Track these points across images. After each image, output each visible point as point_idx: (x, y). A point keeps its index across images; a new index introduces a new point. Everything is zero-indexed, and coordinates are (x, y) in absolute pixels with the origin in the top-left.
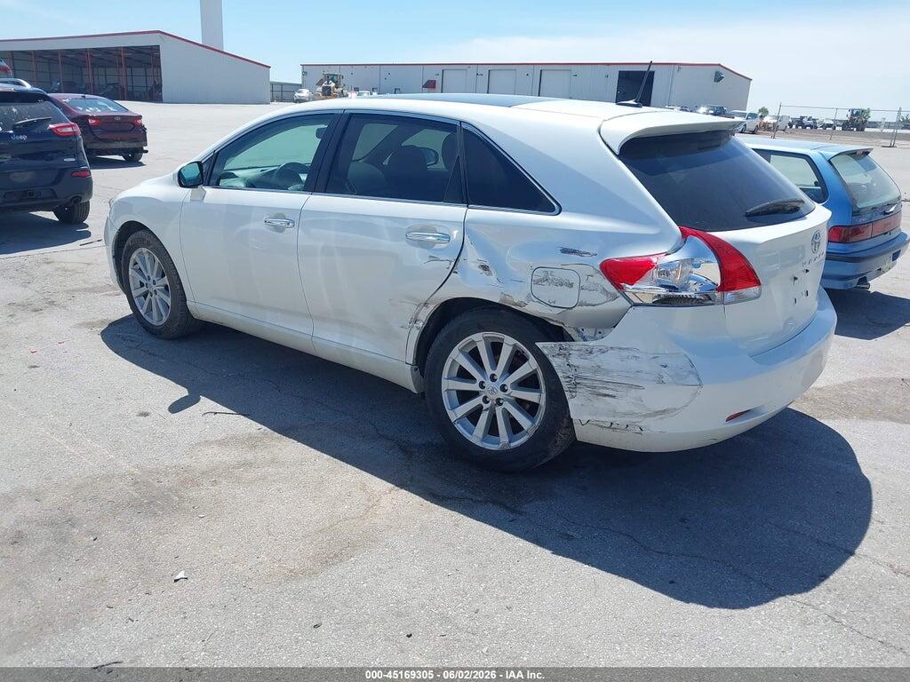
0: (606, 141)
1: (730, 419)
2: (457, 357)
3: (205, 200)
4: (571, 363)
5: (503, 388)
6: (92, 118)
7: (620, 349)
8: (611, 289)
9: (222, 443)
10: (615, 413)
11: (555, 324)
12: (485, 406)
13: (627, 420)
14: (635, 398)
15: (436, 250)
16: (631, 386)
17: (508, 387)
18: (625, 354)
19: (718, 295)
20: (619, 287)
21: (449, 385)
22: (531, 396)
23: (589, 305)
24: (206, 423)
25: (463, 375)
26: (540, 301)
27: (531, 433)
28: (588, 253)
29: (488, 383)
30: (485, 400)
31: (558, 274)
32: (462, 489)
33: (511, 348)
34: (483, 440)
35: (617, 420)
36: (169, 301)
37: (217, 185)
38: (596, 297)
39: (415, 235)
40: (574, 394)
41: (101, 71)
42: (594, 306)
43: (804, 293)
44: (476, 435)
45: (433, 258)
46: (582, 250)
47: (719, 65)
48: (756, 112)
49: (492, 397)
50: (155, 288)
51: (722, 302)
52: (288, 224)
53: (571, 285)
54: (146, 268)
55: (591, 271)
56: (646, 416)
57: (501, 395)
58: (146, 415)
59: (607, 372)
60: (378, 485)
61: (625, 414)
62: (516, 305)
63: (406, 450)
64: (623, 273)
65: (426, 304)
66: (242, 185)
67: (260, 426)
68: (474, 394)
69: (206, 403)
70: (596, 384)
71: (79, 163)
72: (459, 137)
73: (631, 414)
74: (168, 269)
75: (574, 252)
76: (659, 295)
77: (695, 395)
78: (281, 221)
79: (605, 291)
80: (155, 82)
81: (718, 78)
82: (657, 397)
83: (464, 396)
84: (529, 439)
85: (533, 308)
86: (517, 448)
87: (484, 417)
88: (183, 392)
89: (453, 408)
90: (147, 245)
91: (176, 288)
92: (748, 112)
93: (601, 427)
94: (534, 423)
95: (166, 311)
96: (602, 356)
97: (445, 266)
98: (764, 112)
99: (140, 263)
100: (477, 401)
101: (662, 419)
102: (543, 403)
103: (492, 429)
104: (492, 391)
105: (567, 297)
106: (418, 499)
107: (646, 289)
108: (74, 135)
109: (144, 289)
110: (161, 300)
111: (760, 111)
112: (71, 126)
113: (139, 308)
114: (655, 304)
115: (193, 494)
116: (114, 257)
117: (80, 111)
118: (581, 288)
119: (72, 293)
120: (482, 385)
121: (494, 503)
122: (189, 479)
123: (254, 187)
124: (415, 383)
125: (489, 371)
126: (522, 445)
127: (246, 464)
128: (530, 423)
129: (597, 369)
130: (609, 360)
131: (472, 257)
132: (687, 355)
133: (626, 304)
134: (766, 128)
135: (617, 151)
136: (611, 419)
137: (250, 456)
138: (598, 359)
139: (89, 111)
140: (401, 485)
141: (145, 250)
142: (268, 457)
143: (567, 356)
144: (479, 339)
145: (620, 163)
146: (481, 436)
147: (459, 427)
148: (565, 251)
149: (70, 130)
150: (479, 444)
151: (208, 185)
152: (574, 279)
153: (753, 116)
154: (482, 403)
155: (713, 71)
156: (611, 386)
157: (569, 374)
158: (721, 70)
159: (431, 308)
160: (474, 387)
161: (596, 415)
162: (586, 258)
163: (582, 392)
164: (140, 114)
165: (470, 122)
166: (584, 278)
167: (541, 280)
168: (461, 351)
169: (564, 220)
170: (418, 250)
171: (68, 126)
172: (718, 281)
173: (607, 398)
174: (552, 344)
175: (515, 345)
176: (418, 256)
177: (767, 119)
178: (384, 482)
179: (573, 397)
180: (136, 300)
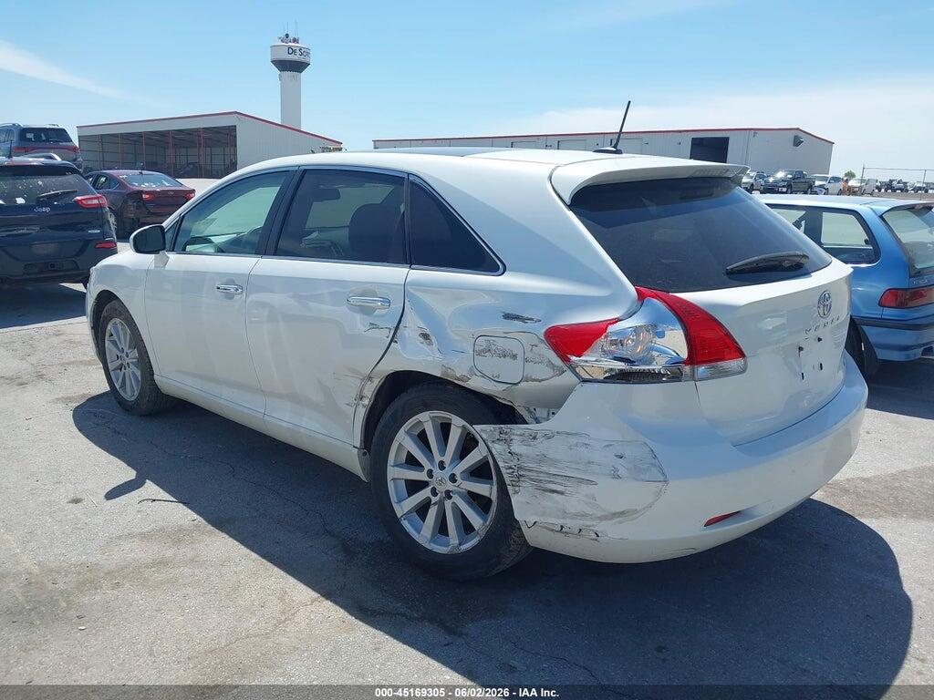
0: (557, 189)
1: (710, 523)
2: (404, 441)
3: (167, 267)
4: (513, 450)
5: (453, 478)
6: (147, 193)
7: (568, 434)
8: (557, 361)
9: (144, 536)
10: (564, 514)
11: (504, 402)
12: (434, 500)
13: (580, 523)
14: (586, 495)
15: (376, 316)
16: (581, 481)
17: (458, 478)
18: (573, 440)
19: (687, 369)
20: (565, 359)
21: (396, 474)
22: (482, 489)
23: (536, 380)
24: (138, 512)
25: (412, 462)
26: (484, 376)
27: (483, 533)
28: (532, 319)
29: (436, 471)
30: (434, 492)
31: (501, 343)
32: (398, 602)
33: (460, 431)
34: (433, 540)
35: (568, 523)
36: (138, 373)
37: (183, 251)
38: (540, 371)
39: (355, 300)
40: (517, 489)
41: (183, 151)
42: (540, 381)
43: (818, 367)
44: (423, 534)
45: (373, 326)
46: (525, 315)
47: (798, 129)
48: (841, 175)
49: (441, 489)
50: (128, 360)
51: (693, 377)
52: (237, 290)
53: (515, 357)
54: (119, 339)
55: (536, 341)
56: (602, 518)
57: (450, 486)
58: (76, 501)
59: (554, 462)
60: (301, 593)
61: (576, 516)
62: (458, 379)
63: (349, 550)
64: (570, 342)
65: (370, 378)
66: (212, 251)
67: (196, 516)
68: (423, 485)
69: (150, 488)
70: (542, 477)
71: (104, 234)
72: (405, 189)
73: (585, 515)
74: (137, 341)
75: (517, 318)
76: (611, 370)
77: (658, 494)
78: (232, 287)
79: (551, 364)
80: (231, 160)
81: (797, 142)
82: (613, 494)
83: (414, 487)
84: (481, 542)
85: (476, 384)
86: (468, 552)
87: (432, 512)
88: (131, 474)
89: (400, 501)
90: (119, 316)
91: (145, 363)
92: (830, 176)
93: (552, 530)
94: (486, 521)
95: (137, 385)
96: (546, 443)
97: (384, 336)
98: (850, 175)
99: (114, 335)
100: (426, 493)
101: (620, 522)
102: (494, 497)
103: (442, 528)
104: (441, 481)
105: (511, 371)
106: (342, 613)
107: (595, 361)
108: (100, 207)
109: (119, 362)
110: (133, 373)
111: (846, 175)
112: (98, 198)
113: (114, 380)
114: (606, 380)
115: (86, 600)
116: (92, 328)
117: (136, 186)
118: (526, 360)
119: (65, 366)
120: (430, 474)
121: (431, 620)
122: (90, 578)
123: (223, 252)
124: (363, 469)
125: (438, 458)
126: (474, 548)
127: (162, 563)
128: (482, 522)
129: (542, 459)
130: (555, 449)
131: (413, 324)
132: (648, 442)
133: (575, 379)
134: (851, 192)
135: (568, 200)
136: (561, 522)
137: (169, 553)
138: (543, 446)
139: (145, 186)
140: (328, 595)
141: (118, 320)
142: (190, 554)
143: (508, 442)
144: (426, 419)
145: (571, 215)
146: (429, 536)
147: (405, 524)
148: (508, 317)
149: (96, 202)
150: (427, 546)
151: (173, 251)
152: (517, 350)
153: (836, 179)
154: (431, 496)
155: (793, 134)
156: (559, 480)
157: (511, 464)
158: (800, 134)
159: (376, 383)
160: (422, 476)
161: (543, 515)
162: (530, 324)
163: (526, 485)
164: (193, 188)
165: (419, 174)
166: (528, 348)
167: (483, 351)
168: (408, 433)
169: (508, 281)
170: (358, 317)
171: (95, 198)
172: (684, 354)
173: (555, 495)
174: (491, 427)
175: (463, 427)
176: (359, 323)
177: (852, 183)
178: (309, 590)
179: (516, 492)
180: (112, 373)
